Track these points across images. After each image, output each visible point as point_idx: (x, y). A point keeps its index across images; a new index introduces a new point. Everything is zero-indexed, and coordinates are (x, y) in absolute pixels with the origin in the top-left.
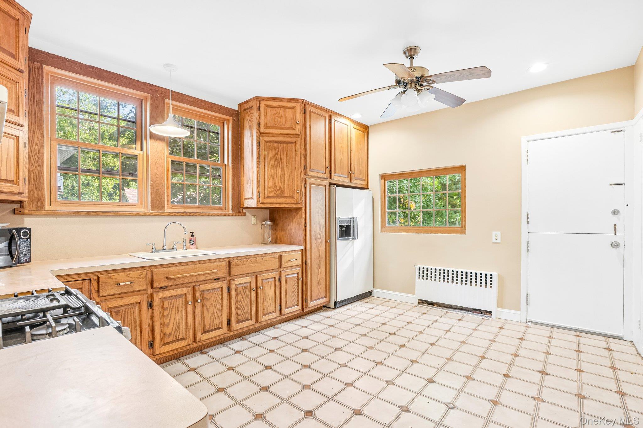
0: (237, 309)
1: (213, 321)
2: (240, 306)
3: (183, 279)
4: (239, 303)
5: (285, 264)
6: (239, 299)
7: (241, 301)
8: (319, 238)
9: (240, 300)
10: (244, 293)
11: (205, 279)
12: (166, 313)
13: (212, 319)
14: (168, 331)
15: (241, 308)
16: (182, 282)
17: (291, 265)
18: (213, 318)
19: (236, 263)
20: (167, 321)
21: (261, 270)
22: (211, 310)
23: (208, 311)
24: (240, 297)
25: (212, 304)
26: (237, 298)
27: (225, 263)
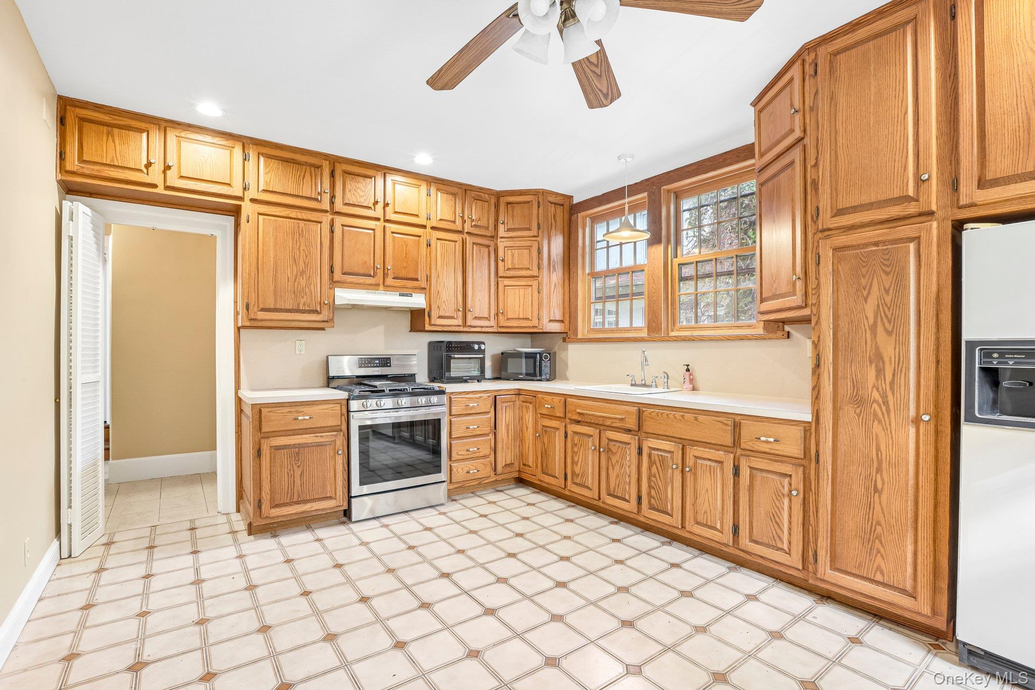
0: (650, 487)
1: (618, 485)
2: (654, 483)
3: (591, 417)
4: (652, 478)
5: (750, 443)
6: (653, 473)
7: (655, 476)
8: (875, 401)
9: (655, 474)
10: (661, 466)
11: (612, 425)
12: (576, 449)
13: (617, 483)
14: (577, 470)
15: (654, 486)
16: (589, 421)
17: (767, 450)
18: (618, 480)
19: (650, 414)
20: (576, 459)
21: (692, 438)
22: (617, 467)
23: (613, 469)
24: (654, 469)
25: (617, 462)
26: (650, 468)
27: (634, 409)
